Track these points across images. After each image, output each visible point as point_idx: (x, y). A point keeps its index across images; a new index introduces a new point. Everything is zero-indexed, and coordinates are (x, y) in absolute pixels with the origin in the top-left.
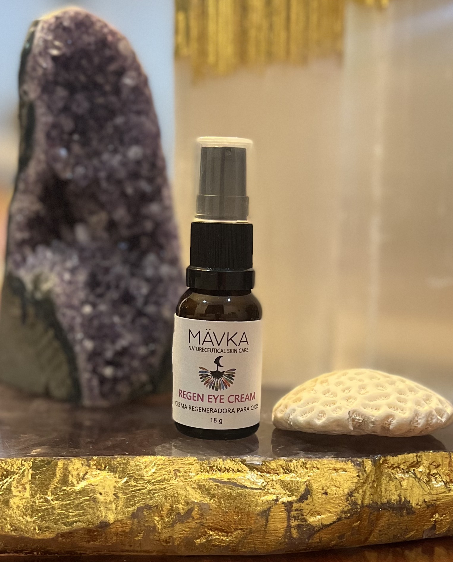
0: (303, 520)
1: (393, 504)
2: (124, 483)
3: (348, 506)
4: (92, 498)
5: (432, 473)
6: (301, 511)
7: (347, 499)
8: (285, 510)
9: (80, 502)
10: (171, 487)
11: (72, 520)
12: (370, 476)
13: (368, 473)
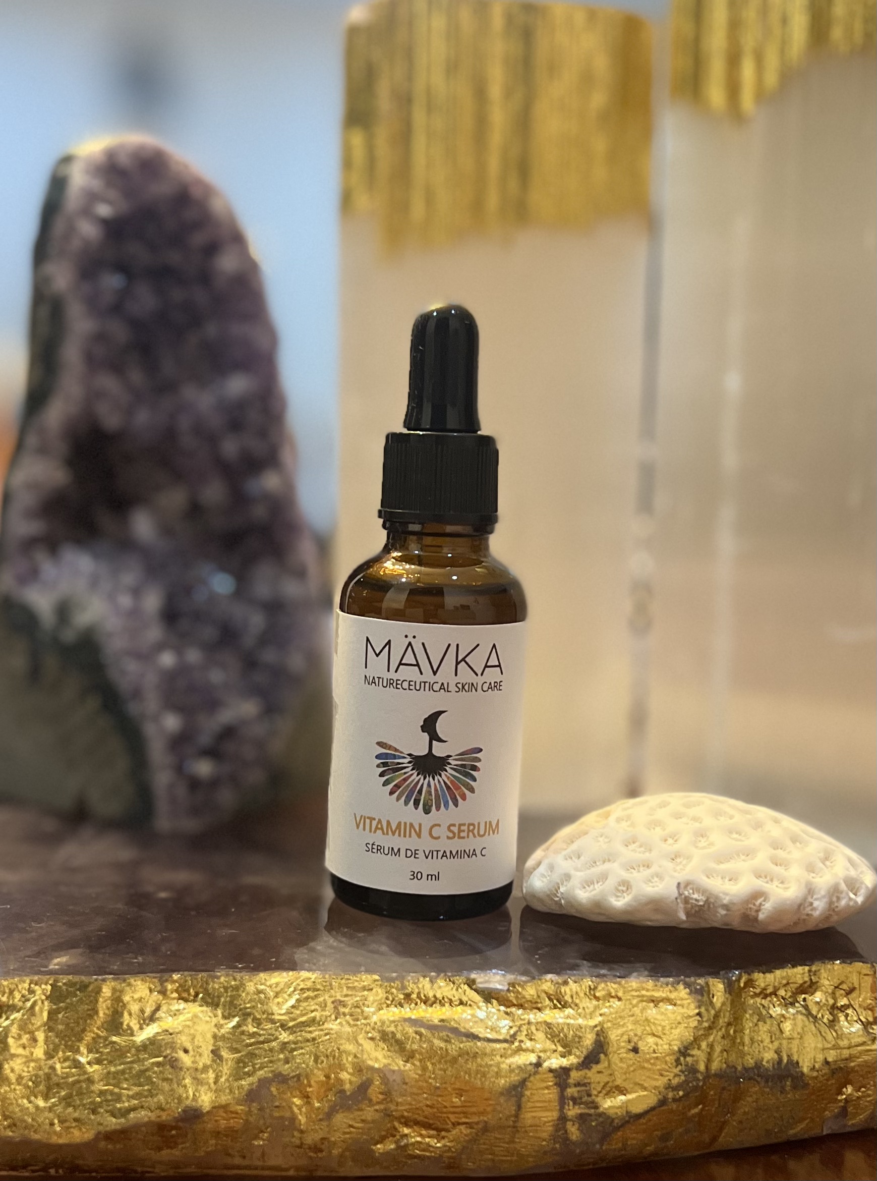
0: (591, 1105)
1: (766, 1069)
2: (234, 1027)
3: (680, 1075)
4: (167, 1059)
5: (839, 1005)
7: (678, 1062)
9: (145, 1067)
10: (328, 1037)
11: (127, 1104)
12: (722, 1014)
13: (717, 1009)
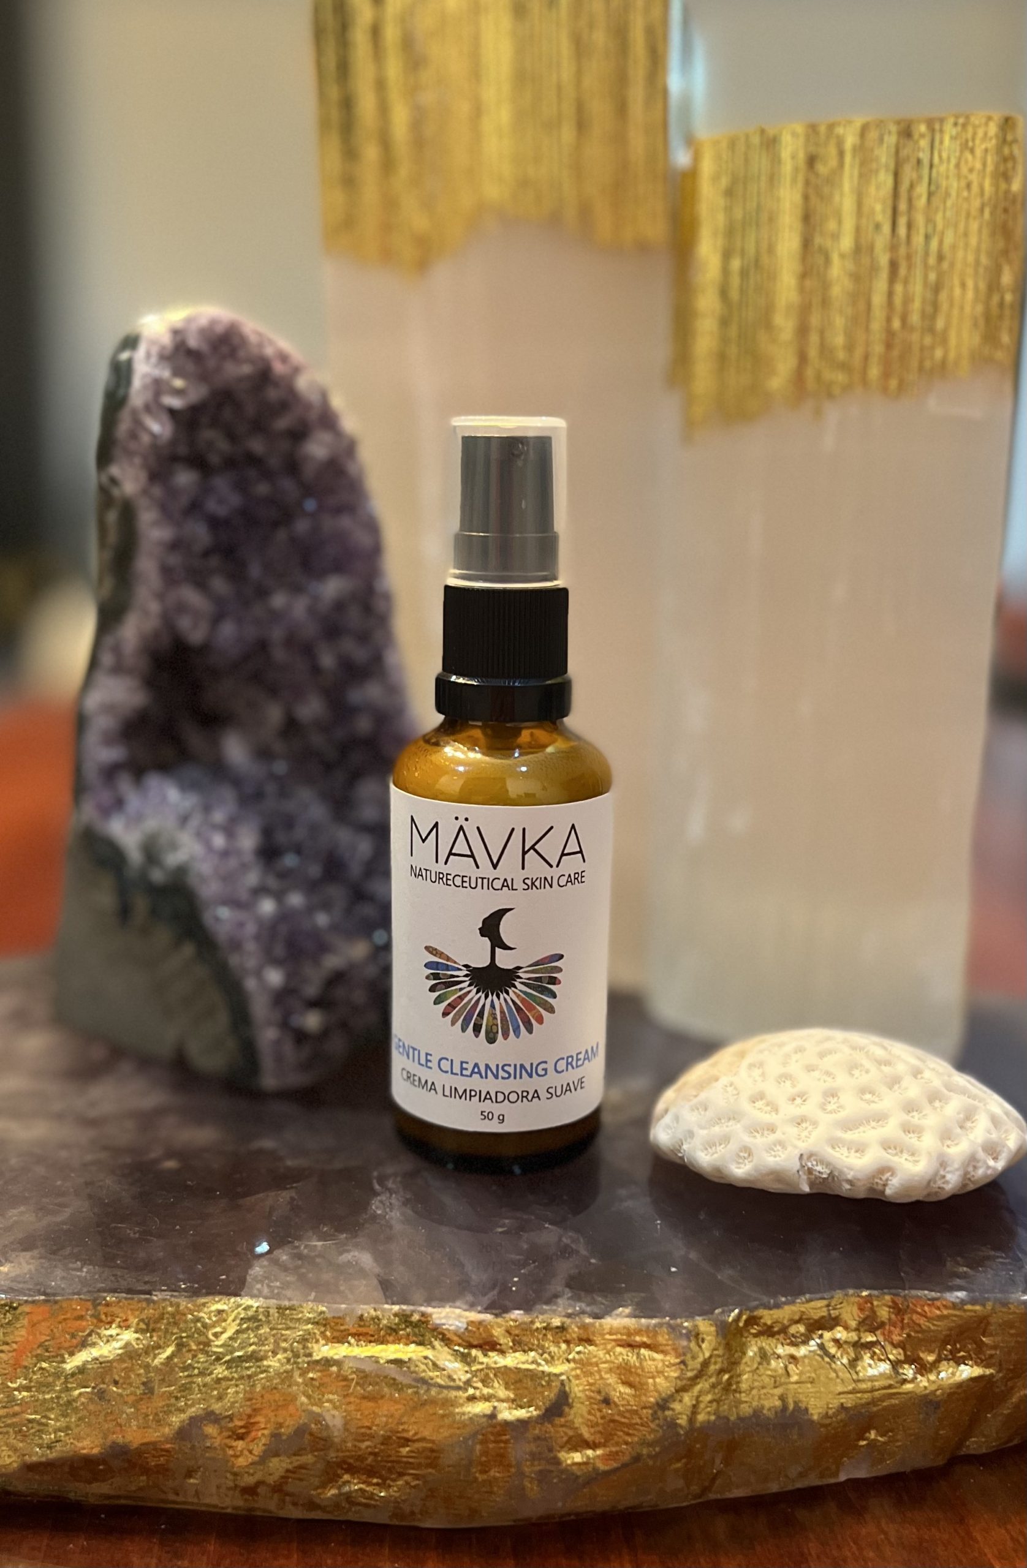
0: (552, 1461)
1: (767, 1418)
2: (167, 1358)
3: (656, 1430)
4: (96, 1390)
6: (547, 1441)
7: (655, 1416)
8: (512, 1439)
9: (72, 1397)
10: (265, 1375)
12: (713, 1360)
13: (707, 1355)
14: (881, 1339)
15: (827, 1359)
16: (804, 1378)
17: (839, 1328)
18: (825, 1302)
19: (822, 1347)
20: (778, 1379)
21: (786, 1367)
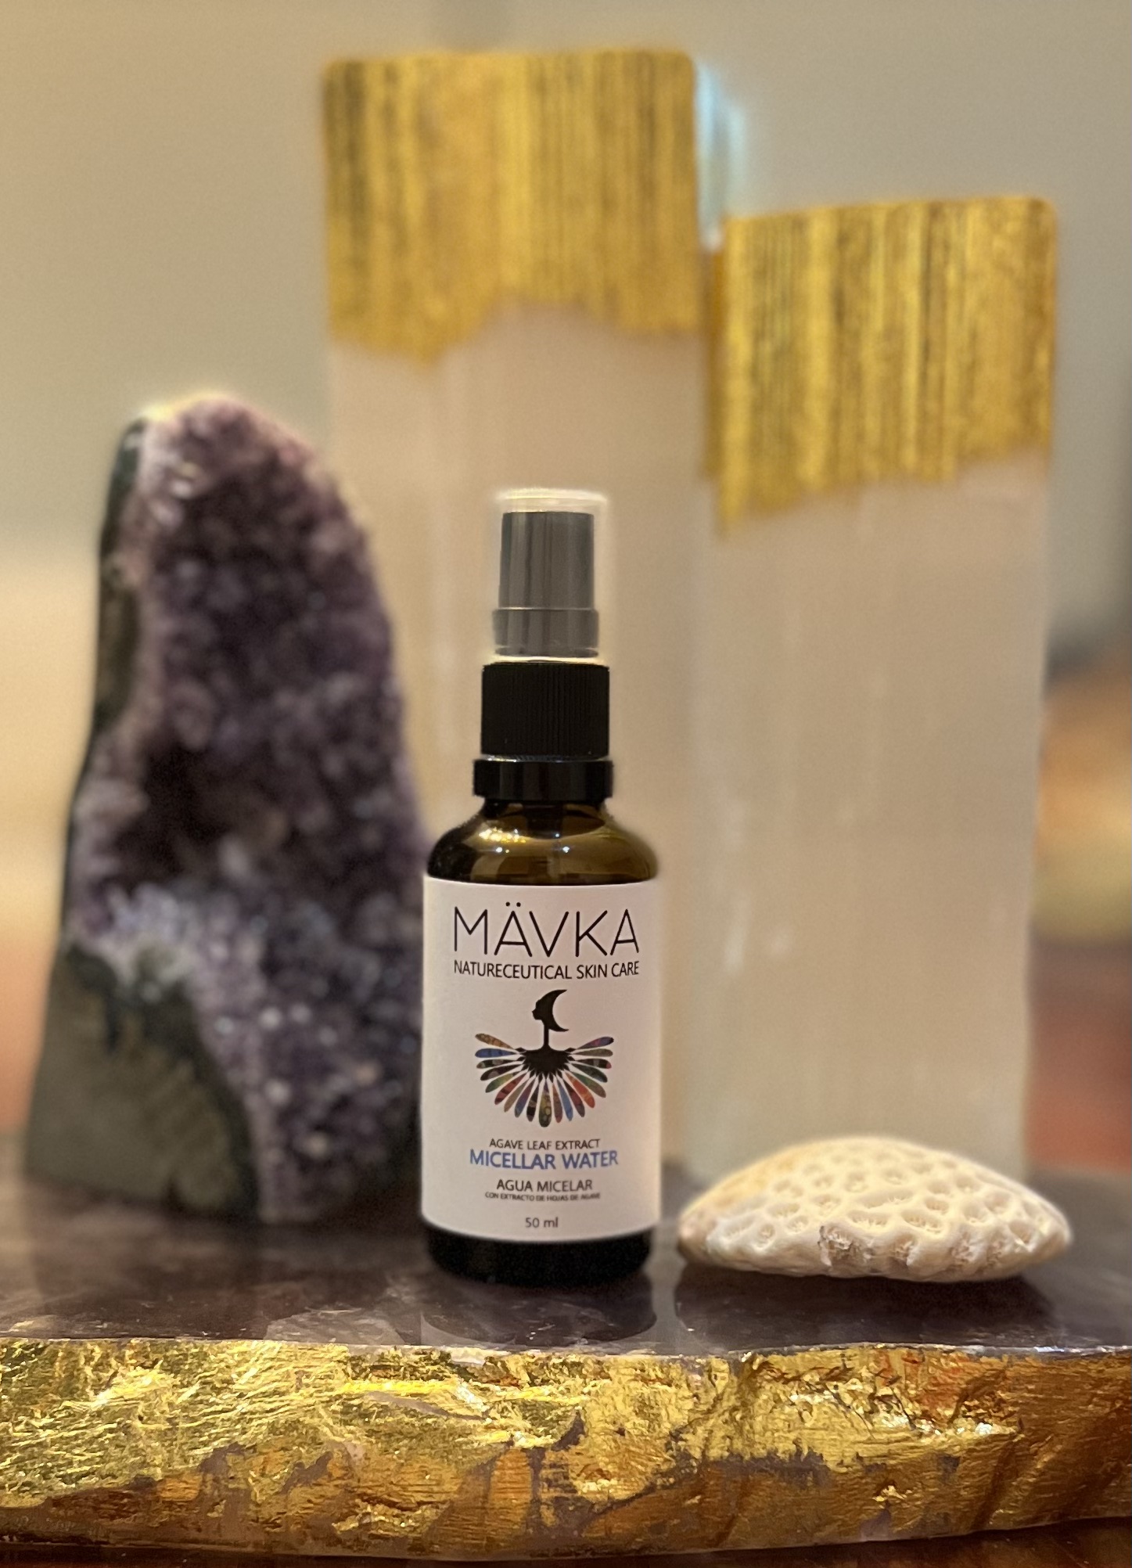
0: (568, 1489)
1: (781, 1460)
2: (192, 1396)
3: (669, 1461)
4: (121, 1425)
5: (879, 1394)
6: (563, 1469)
7: (668, 1447)
8: (529, 1464)
9: (97, 1433)
10: (287, 1408)
11: (78, 1470)
12: (725, 1396)
13: (720, 1391)
14: (896, 1391)
15: (842, 1408)
16: (820, 1425)
17: (854, 1380)
18: (839, 1352)
19: (837, 1396)
20: (792, 1424)
21: (800, 1414)
